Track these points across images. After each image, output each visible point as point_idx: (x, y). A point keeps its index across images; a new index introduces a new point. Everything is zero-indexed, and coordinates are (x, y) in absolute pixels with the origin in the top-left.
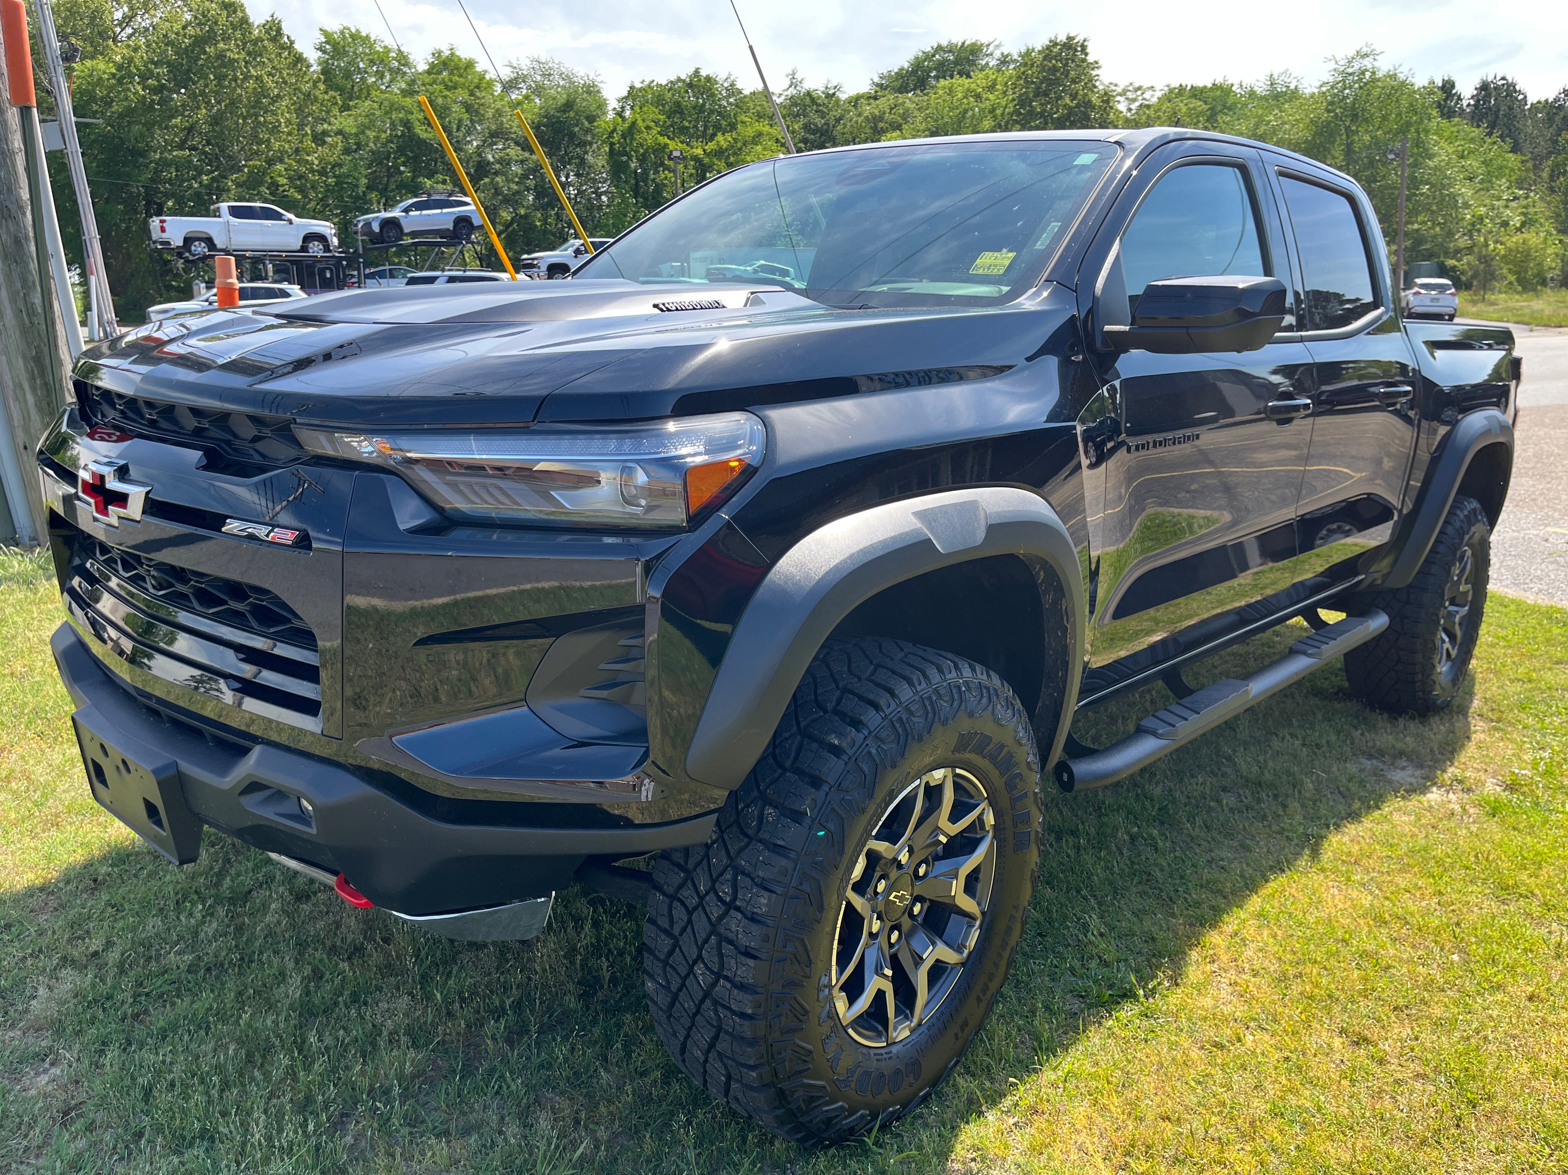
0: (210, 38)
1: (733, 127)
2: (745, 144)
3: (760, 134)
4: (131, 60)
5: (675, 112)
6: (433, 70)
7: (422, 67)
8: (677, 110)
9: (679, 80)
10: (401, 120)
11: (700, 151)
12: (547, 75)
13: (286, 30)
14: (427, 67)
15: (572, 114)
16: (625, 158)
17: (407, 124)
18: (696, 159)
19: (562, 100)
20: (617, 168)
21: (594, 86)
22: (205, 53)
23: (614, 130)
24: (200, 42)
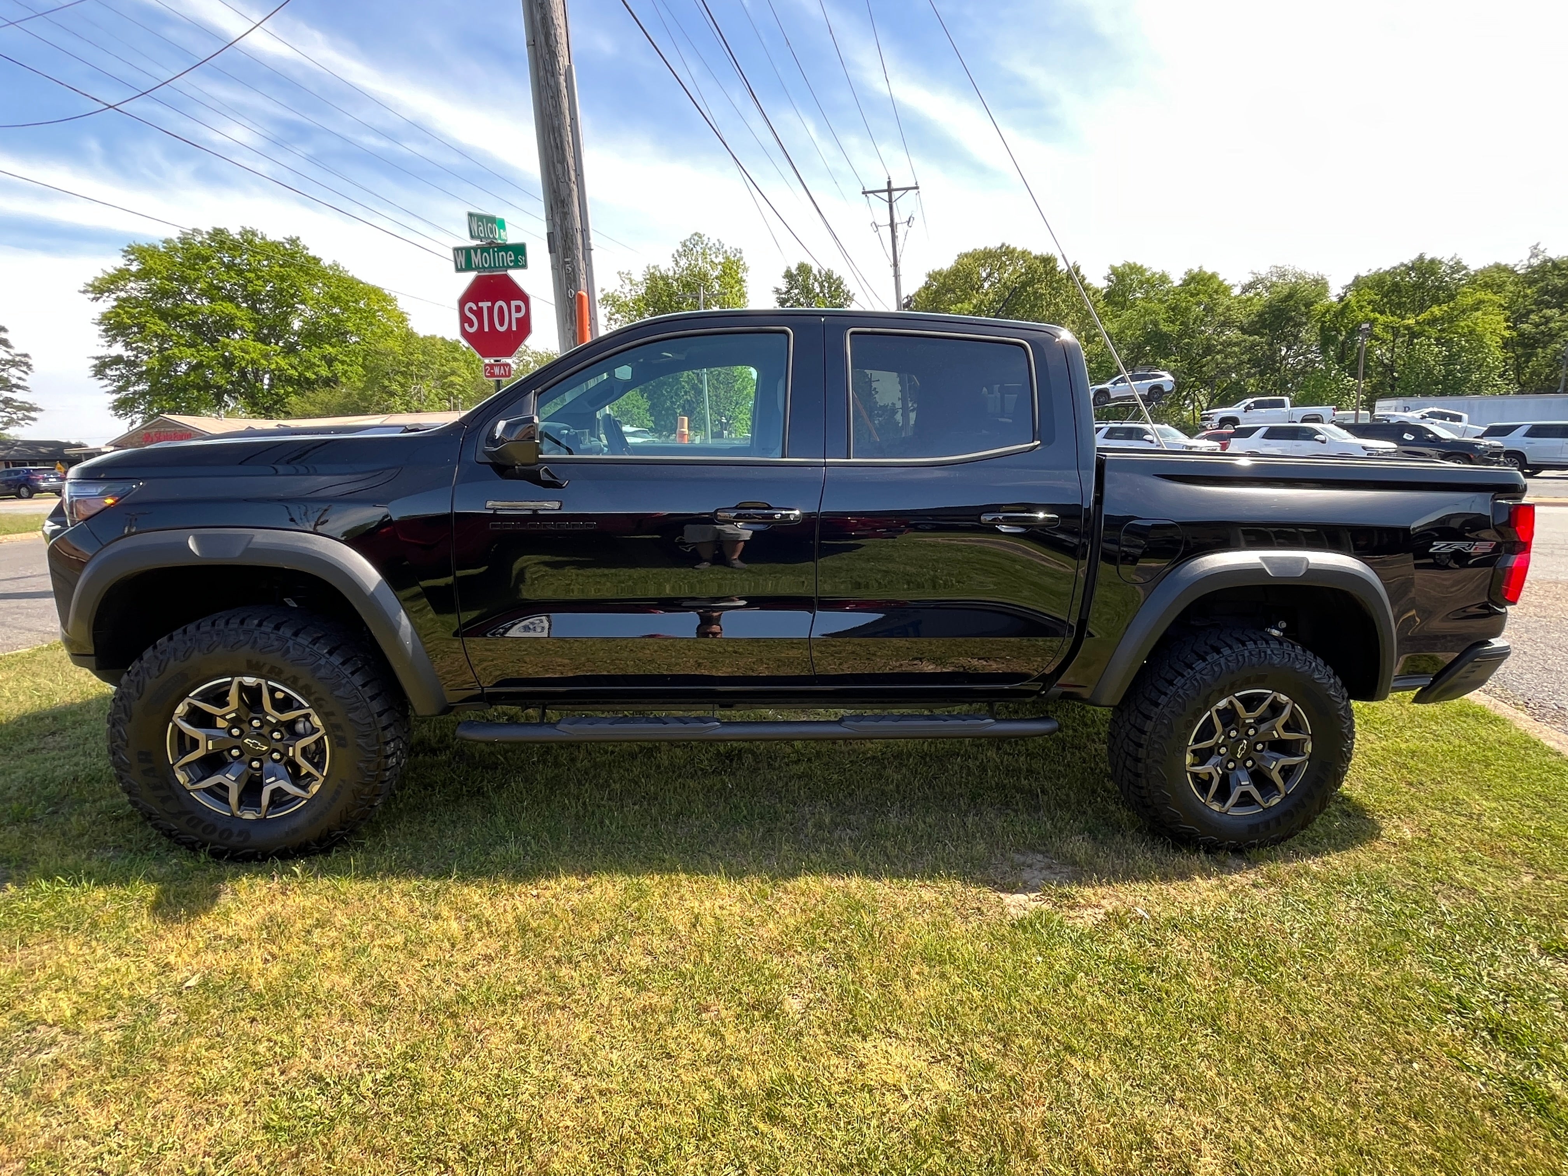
0: (1030, 282)
1: (1452, 297)
2: (1463, 312)
3: (1481, 302)
4: (982, 302)
5: (1393, 291)
6: (1186, 283)
7: (1177, 282)
8: (1396, 288)
9: (1402, 265)
10: (1151, 321)
11: (1412, 322)
12: (1283, 275)
13: (1082, 271)
14: (1181, 282)
15: (1292, 303)
16: (1333, 333)
17: (1155, 324)
18: (1408, 328)
19: (1286, 291)
20: (1326, 341)
21: (1323, 279)
22: (1026, 291)
23: (1328, 311)
24: (1024, 285)
